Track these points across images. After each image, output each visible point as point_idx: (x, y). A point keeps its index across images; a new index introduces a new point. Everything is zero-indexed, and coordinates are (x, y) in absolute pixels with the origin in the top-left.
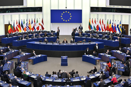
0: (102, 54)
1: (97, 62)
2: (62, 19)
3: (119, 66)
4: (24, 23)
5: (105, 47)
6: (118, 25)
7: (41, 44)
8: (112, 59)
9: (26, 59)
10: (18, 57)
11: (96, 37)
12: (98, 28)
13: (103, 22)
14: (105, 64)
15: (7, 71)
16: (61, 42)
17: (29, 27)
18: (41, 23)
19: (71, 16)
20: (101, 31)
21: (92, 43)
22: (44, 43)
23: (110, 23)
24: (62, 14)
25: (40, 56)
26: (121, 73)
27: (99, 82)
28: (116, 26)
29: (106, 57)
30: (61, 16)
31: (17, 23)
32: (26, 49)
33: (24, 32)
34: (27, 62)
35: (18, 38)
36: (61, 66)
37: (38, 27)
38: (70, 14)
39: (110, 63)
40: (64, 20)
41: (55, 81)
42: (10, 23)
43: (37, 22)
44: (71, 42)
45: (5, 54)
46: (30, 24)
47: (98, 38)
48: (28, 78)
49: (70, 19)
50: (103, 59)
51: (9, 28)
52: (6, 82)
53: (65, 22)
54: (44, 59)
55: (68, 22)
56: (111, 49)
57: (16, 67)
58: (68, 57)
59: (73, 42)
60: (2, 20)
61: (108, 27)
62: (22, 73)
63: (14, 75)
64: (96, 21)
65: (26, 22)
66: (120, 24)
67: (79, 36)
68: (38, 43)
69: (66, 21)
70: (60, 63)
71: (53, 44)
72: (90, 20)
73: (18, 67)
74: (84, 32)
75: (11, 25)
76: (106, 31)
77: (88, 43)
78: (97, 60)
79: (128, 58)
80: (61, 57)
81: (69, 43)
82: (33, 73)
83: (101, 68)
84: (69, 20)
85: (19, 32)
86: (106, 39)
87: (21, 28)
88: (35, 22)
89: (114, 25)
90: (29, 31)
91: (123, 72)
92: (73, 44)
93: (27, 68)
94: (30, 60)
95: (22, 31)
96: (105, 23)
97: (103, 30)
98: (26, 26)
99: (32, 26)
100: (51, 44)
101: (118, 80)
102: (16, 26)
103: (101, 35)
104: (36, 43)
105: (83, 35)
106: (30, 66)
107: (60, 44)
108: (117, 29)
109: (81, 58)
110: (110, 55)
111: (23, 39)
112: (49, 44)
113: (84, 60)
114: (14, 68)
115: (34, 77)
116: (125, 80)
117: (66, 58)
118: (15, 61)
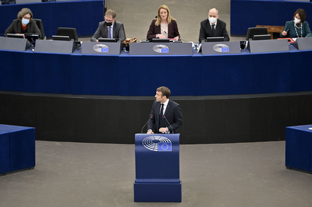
16: (136, 35)
36: (136, 200)
44: (207, 32)
58: (183, 141)
71: (77, 46)
80: (131, 141)
81: (191, 42)
92: (220, 48)
100: (63, 47)
107: (125, 47)
109: (276, 151)
117: (169, 149)
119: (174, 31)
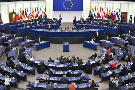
0: (102, 40)
1: (98, 48)
2: (64, 7)
3: (118, 52)
4: (28, 11)
5: (105, 34)
6: (117, 13)
7: (44, 31)
8: (112, 45)
9: (30, 45)
10: (22, 44)
11: (96, 24)
12: (98, 15)
13: (103, 10)
14: (105, 50)
15: (12, 57)
16: (64, 29)
17: (32, 15)
18: (44, 11)
19: (72, 4)
20: (101, 18)
21: (92, 30)
22: (47, 31)
23: (110, 11)
24: (64, 2)
25: (43, 42)
26: (120, 58)
27: (100, 67)
28: (116, 14)
29: (106, 43)
30: (63, 5)
31: (21, 11)
32: (30, 36)
33: (27, 19)
34: (31, 49)
35: (22, 26)
36: (63, 51)
37: (41, 14)
38: (72, 2)
39: (109, 49)
40: (66, 8)
41: (57, 66)
42: (14, 12)
43: (40, 10)
45: (10, 41)
46: (33, 12)
47: (98, 25)
48: (32, 64)
49: (72, 7)
50: (103, 45)
51: (14, 16)
52: (11, 68)
53: (66, 10)
54: (47, 46)
55: (69, 10)
56: (111, 35)
57: (20, 54)
58: (70, 44)
59: (75, 29)
60: (6, 8)
61: (107, 15)
62: (26, 58)
63: (18, 61)
64: (97, 9)
65: (29, 10)
66: (119, 11)
67: (80, 23)
68: (41, 30)
69: (68, 9)
70: (62, 50)
71: (55, 31)
72: (90, 8)
73: (22, 53)
74: (85, 19)
75: (15, 13)
76: (106, 19)
77: (89, 30)
78: (98, 46)
79: (126, 44)
80: (63, 43)
81: (71, 30)
82: (36, 59)
83: (101, 53)
84: (70, 8)
85: (23, 20)
86: (106, 26)
87: (25, 16)
88: (38, 10)
89: (113, 13)
90: (32, 19)
91: (122, 58)
92: (75, 31)
93: (31, 54)
94: (34, 47)
95: (26, 19)
96: (105, 10)
97: (103, 18)
98: (29, 14)
99: (35, 14)
100: (53, 31)
101: (117, 65)
102: (20, 14)
103: (101, 22)
104: (39, 30)
105: (84, 22)
106: (34, 52)
107: (62, 31)
108: (117, 16)
109: (82, 45)
110: (110, 42)
111: (27, 27)
112: (51, 31)
113: (85, 46)
114: (19, 54)
115: (38, 62)
116: (124, 65)
117: (68, 45)
118: (19, 48)
119: (68, 29)
